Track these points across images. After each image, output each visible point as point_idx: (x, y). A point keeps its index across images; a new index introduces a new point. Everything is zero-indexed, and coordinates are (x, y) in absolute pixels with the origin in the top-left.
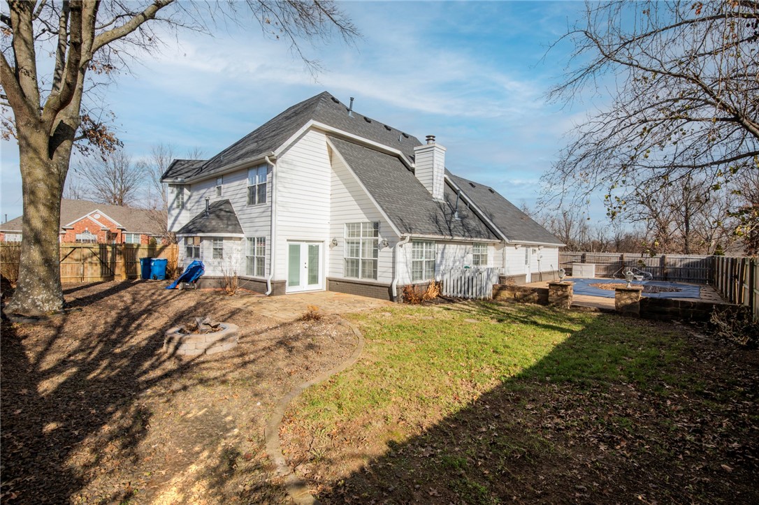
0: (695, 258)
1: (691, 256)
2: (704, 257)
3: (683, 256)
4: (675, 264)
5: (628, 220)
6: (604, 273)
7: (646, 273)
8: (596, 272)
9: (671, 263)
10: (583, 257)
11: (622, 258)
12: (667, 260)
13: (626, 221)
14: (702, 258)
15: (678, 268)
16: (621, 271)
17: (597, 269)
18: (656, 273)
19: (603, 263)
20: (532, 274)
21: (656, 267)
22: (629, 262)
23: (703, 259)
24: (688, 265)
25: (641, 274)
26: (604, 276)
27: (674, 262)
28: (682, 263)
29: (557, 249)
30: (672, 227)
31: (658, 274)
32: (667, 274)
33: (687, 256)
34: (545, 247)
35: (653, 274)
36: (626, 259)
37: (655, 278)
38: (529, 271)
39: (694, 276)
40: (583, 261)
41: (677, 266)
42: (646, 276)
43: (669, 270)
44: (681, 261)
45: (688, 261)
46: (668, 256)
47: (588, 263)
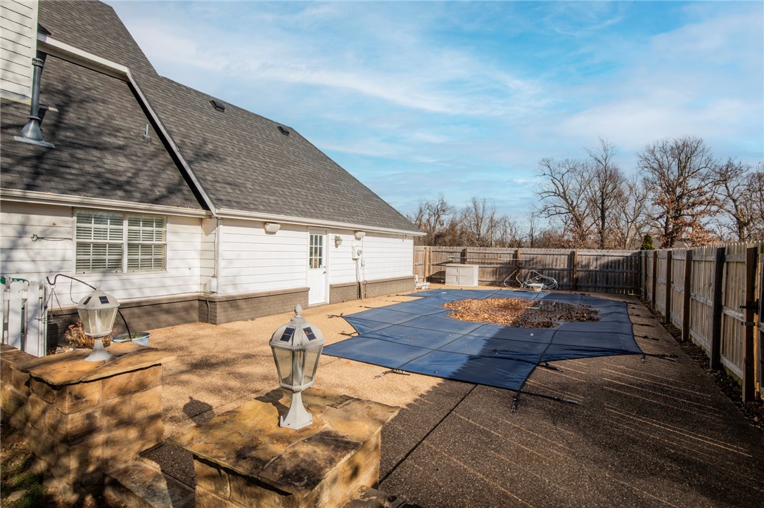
0: (617, 254)
1: (611, 252)
2: (628, 253)
3: (600, 252)
4: (588, 265)
5: (543, 215)
6: (492, 279)
7: (550, 278)
8: (480, 277)
9: (584, 263)
10: (463, 254)
11: (515, 255)
12: (578, 259)
13: (542, 215)
14: (626, 254)
15: (592, 271)
16: (515, 274)
17: (482, 273)
18: (563, 278)
19: (491, 264)
20: (332, 287)
21: (563, 270)
22: (526, 261)
23: (627, 257)
24: (607, 266)
25: (542, 280)
26: (492, 284)
27: (587, 261)
28: (599, 263)
29: (412, 242)
30: (588, 222)
31: (565, 280)
32: (577, 279)
33: (604, 252)
34: (369, 233)
35: (558, 281)
36: (521, 258)
37: (561, 287)
38: (326, 280)
39: (615, 282)
40: (463, 261)
41: (592, 268)
42: (548, 283)
43: (581, 274)
44: (597, 260)
45: (605, 260)
46: (579, 252)
47: (470, 263)
